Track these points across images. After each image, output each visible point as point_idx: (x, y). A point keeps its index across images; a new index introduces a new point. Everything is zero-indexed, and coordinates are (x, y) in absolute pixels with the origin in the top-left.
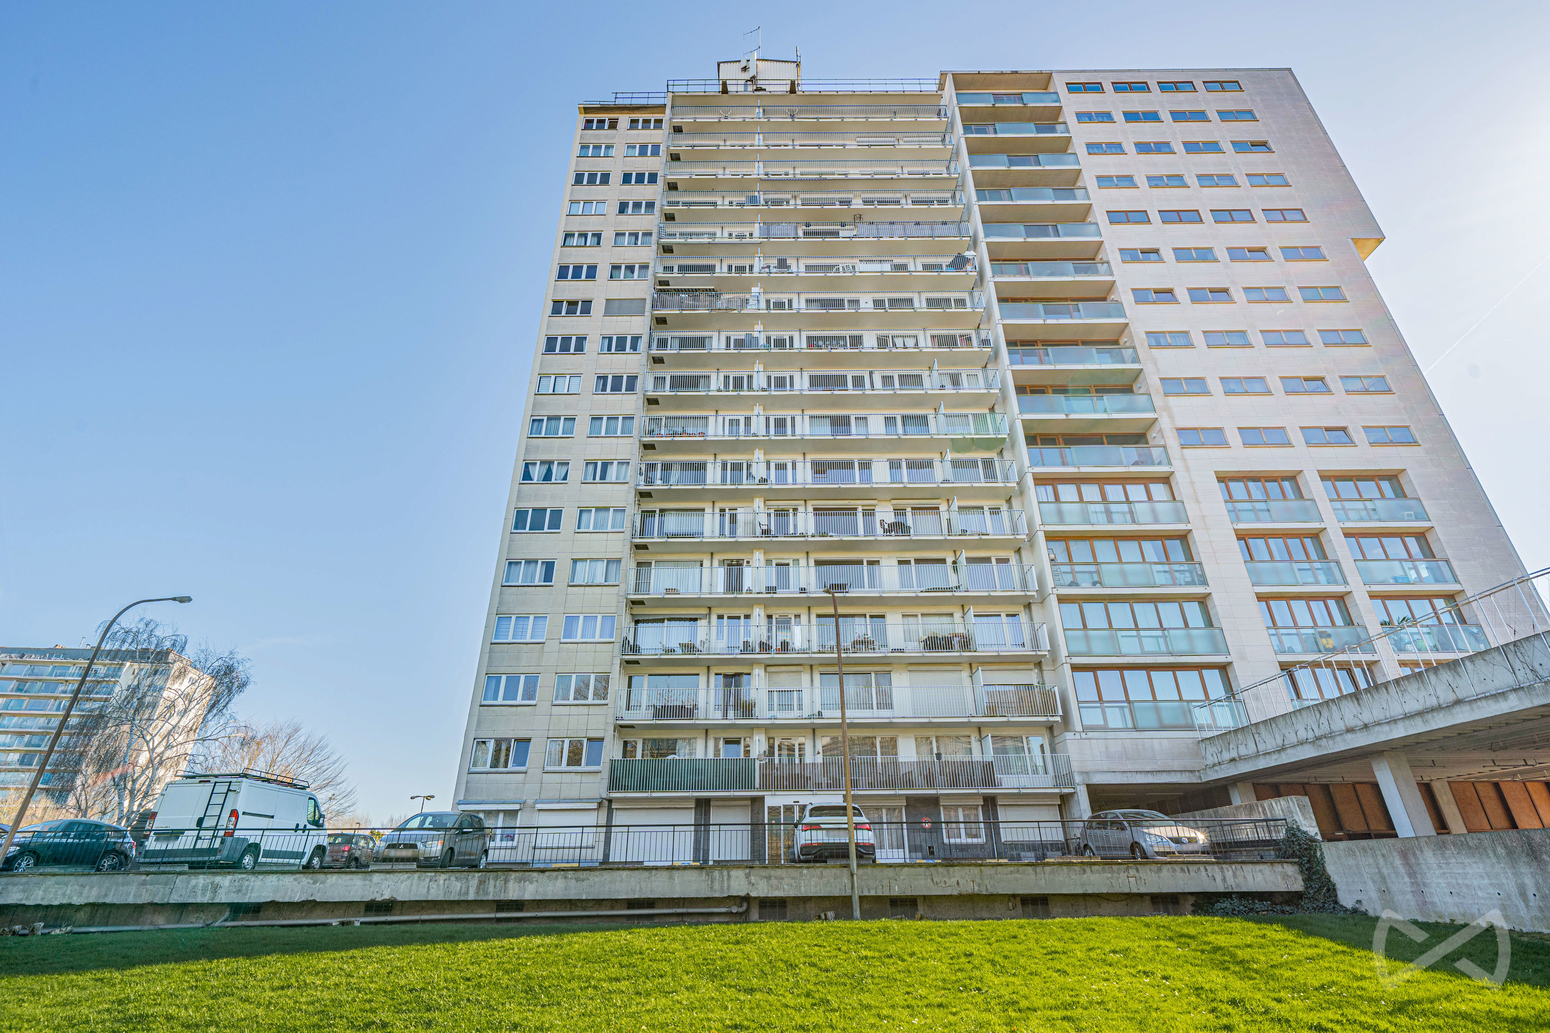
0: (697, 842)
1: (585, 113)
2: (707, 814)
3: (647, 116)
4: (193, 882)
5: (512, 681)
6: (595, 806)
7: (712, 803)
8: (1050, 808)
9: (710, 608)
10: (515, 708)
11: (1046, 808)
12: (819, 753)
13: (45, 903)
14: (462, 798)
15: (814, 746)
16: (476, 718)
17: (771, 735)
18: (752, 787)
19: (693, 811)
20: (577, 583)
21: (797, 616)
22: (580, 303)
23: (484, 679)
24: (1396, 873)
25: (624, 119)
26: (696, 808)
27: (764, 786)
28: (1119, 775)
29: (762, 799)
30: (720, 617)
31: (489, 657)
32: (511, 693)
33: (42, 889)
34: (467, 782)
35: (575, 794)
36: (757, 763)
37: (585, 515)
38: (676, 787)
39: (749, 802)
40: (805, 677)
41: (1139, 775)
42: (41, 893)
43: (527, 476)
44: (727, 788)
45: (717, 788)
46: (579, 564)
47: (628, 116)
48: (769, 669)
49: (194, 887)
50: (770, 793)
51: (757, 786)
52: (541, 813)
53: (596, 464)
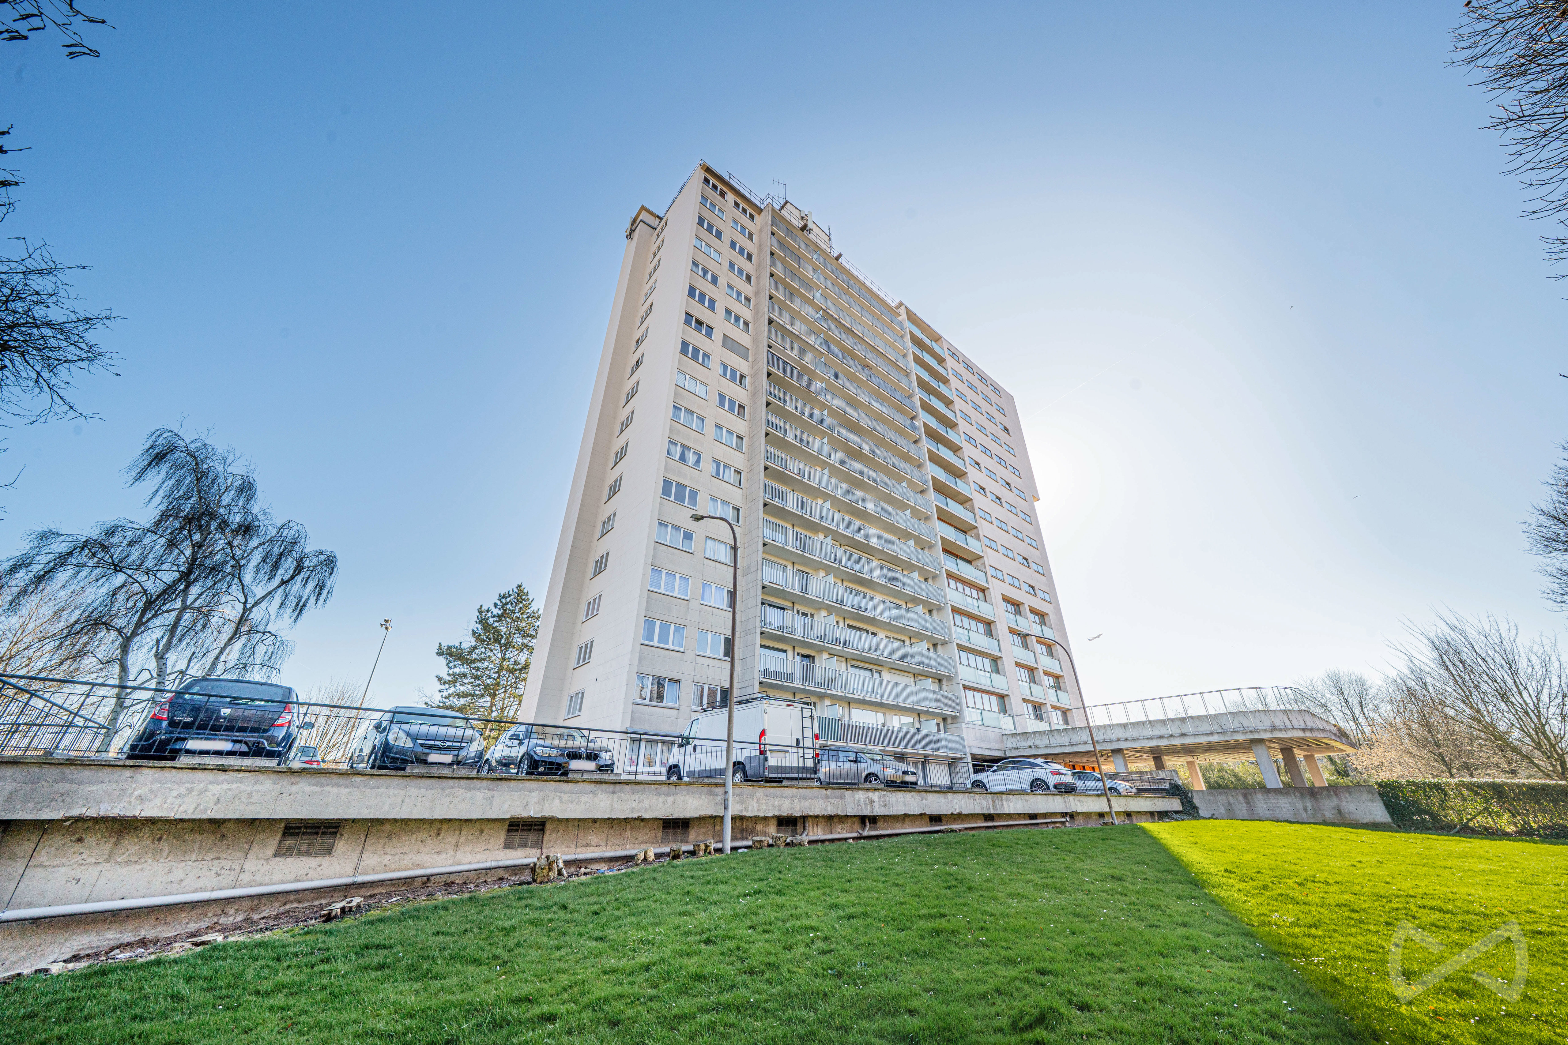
1: (704, 171)
3: (746, 207)
4: (857, 796)
10: (668, 652)
13: (761, 814)
22: (705, 325)
24: (1239, 803)
25: (731, 197)
28: (980, 749)
30: (798, 612)
33: (755, 800)
42: (755, 804)
43: (670, 452)
49: (859, 801)
53: (719, 464)
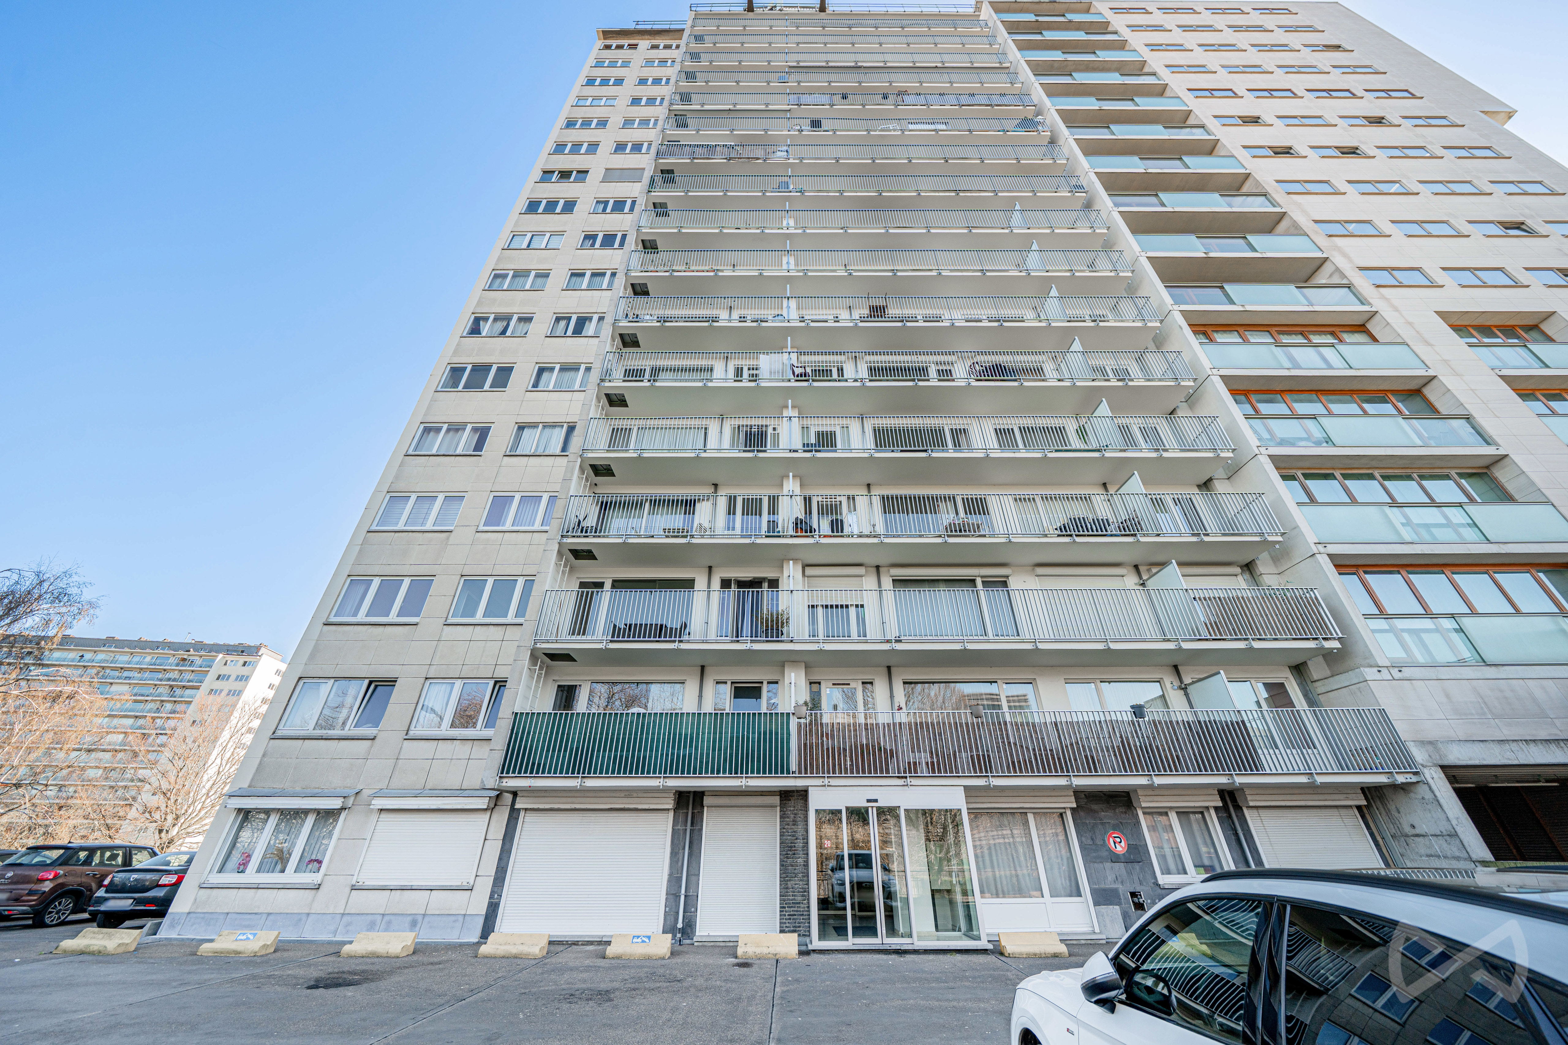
0: (674, 880)
1: (605, 39)
2: (696, 821)
5: (390, 585)
6: (483, 803)
7: (707, 801)
8: (1343, 812)
9: (716, 486)
10: (381, 628)
11: (1335, 812)
12: (900, 708)
14: (245, 785)
15: (892, 696)
16: (313, 643)
17: (815, 678)
18: (782, 769)
19: (671, 814)
20: (521, 453)
21: (851, 499)
22: (574, 173)
23: (343, 582)
25: (645, 42)
26: (675, 810)
27: (808, 767)
28: (1496, 749)
29: (803, 794)
30: (732, 499)
31: (360, 550)
32: (382, 603)
34: (264, 755)
35: (454, 782)
36: (794, 722)
37: (545, 375)
38: (638, 768)
39: (776, 800)
40: (870, 582)
41: (1532, 747)
43: (475, 331)
44: (736, 770)
45: (717, 771)
46: (526, 432)
47: (648, 41)
48: (809, 571)
50: (819, 782)
51: (794, 766)
52: (384, 816)
53: (569, 319)
